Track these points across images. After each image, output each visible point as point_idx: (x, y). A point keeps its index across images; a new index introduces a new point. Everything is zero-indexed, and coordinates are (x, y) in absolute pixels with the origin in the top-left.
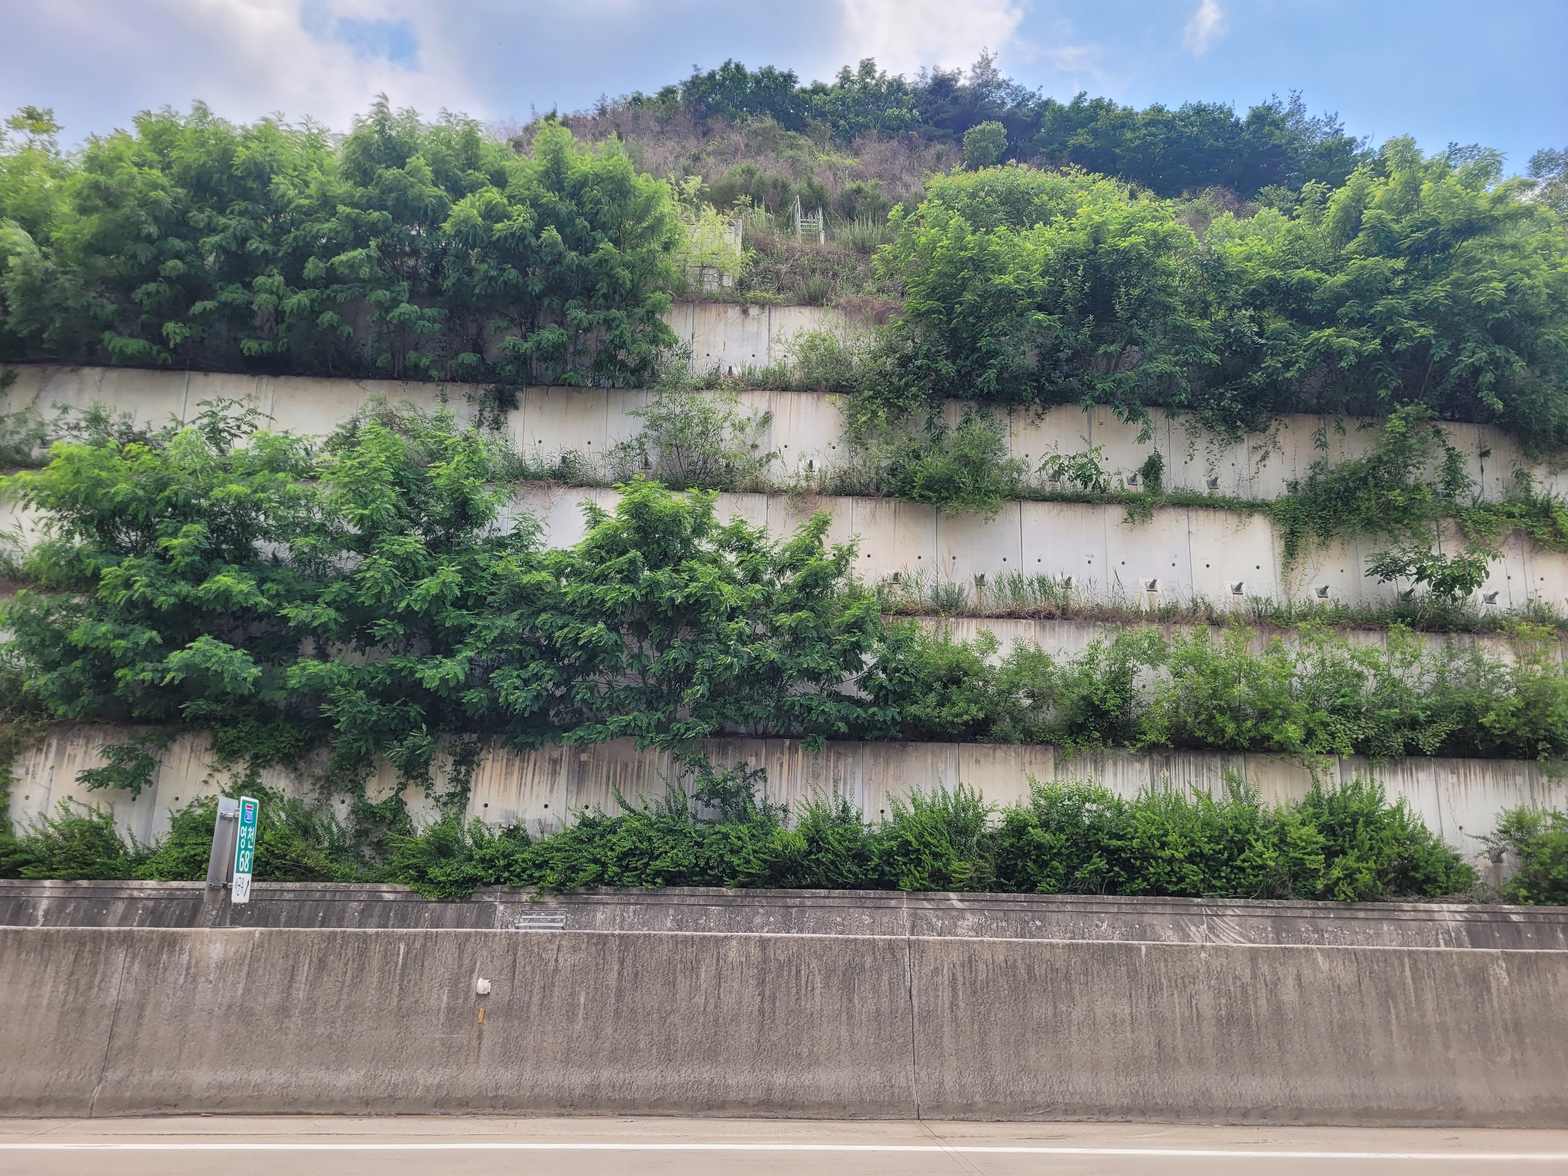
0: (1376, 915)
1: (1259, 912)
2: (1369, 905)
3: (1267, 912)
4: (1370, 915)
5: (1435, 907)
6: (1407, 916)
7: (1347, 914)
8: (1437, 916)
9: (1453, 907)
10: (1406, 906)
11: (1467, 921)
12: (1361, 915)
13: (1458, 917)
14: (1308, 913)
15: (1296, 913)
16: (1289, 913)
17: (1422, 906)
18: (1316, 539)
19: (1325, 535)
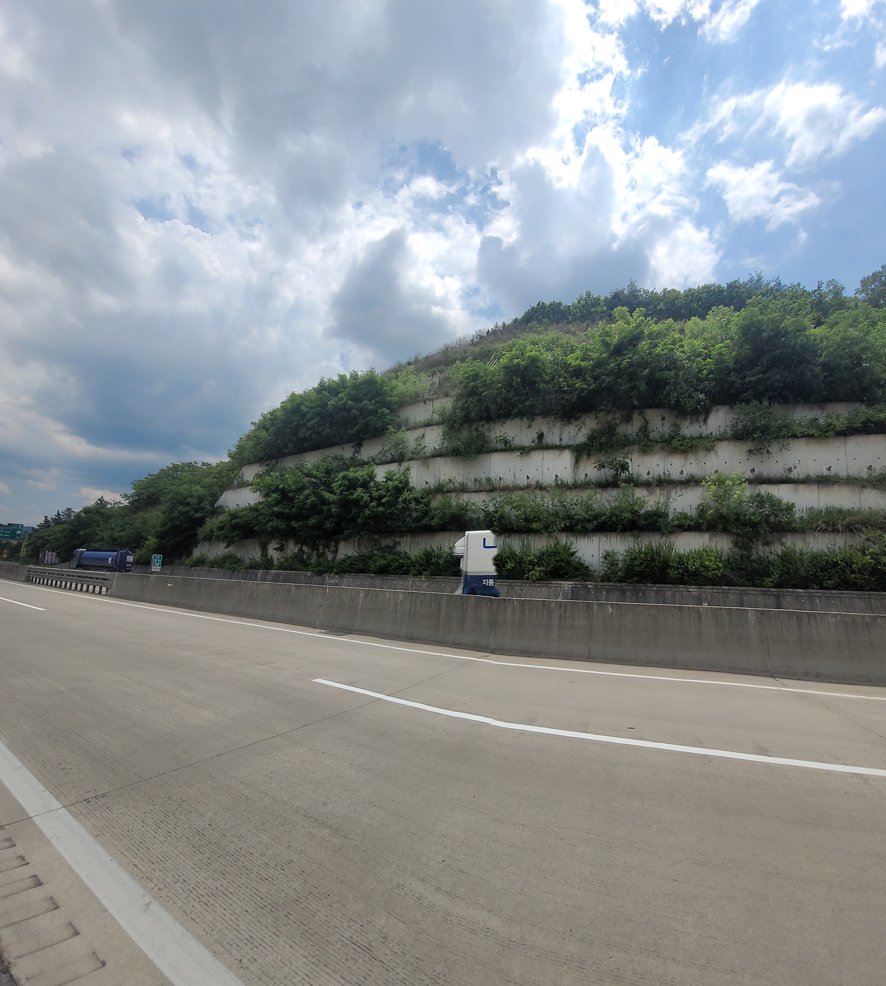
0: (542, 585)
1: (505, 584)
2: (541, 582)
3: (507, 584)
4: (540, 585)
5: (563, 582)
6: (552, 585)
7: (533, 585)
8: (562, 586)
9: (569, 583)
10: (554, 582)
11: (572, 587)
12: (537, 585)
13: (570, 586)
14: (520, 584)
15: (516, 584)
16: (514, 584)
17: (558, 582)
18: (586, 457)
19: (589, 455)
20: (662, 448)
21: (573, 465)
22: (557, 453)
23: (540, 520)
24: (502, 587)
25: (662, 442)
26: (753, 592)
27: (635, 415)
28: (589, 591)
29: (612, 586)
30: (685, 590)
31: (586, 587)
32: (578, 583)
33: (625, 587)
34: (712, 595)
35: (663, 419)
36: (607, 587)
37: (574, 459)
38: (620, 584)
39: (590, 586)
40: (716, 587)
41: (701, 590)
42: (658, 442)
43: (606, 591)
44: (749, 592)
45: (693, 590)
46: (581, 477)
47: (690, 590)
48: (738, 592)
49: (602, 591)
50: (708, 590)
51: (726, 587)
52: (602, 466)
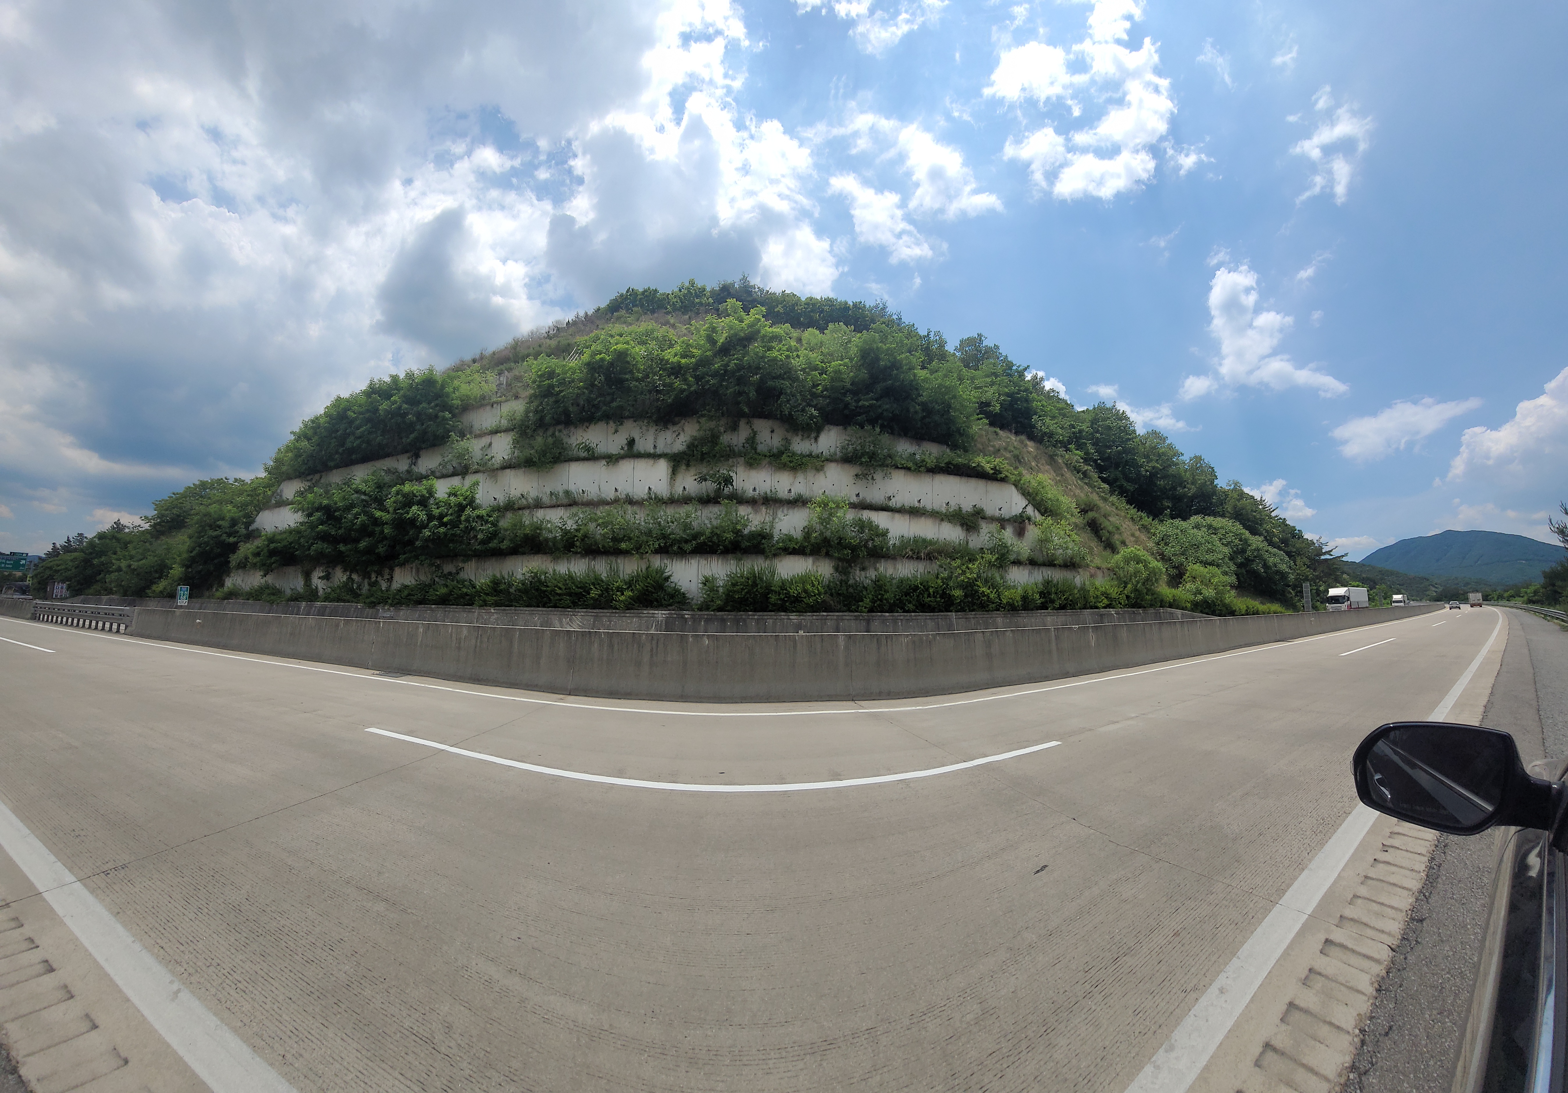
0: (632, 615)
1: (590, 614)
2: (631, 611)
3: (593, 614)
5: (656, 612)
6: (644, 615)
7: (623, 615)
8: (656, 615)
9: (663, 612)
10: (645, 612)
11: (666, 617)
12: (628, 615)
13: (663, 615)
14: (608, 614)
16: (602, 614)
17: (651, 612)
18: (684, 467)
19: (688, 465)
20: (770, 463)
21: (669, 477)
22: (651, 462)
23: (630, 539)
24: (586, 617)
25: (770, 456)
26: (847, 618)
27: (742, 424)
28: (686, 622)
29: (711, 615)
30: (786, 617)
31: (683, 616)
32: (673, 612)
33: (725, 617)
34: (811, 622)
35: (772, 431)
36: (706, 616)
37: (670, 470)
38: (720, 613)
39: (686, 616)
40: (815, 614)
41: (802, 617)
42: (766, 456)
43: (705, 621)
44: (844, 617)
45: (793, 617)
46: (679, 490)
47: (791, 617)
48: (835, 617)
49: (700, 621)
50: (808, 618)
51: (825, 614)
52: (703, 479)
